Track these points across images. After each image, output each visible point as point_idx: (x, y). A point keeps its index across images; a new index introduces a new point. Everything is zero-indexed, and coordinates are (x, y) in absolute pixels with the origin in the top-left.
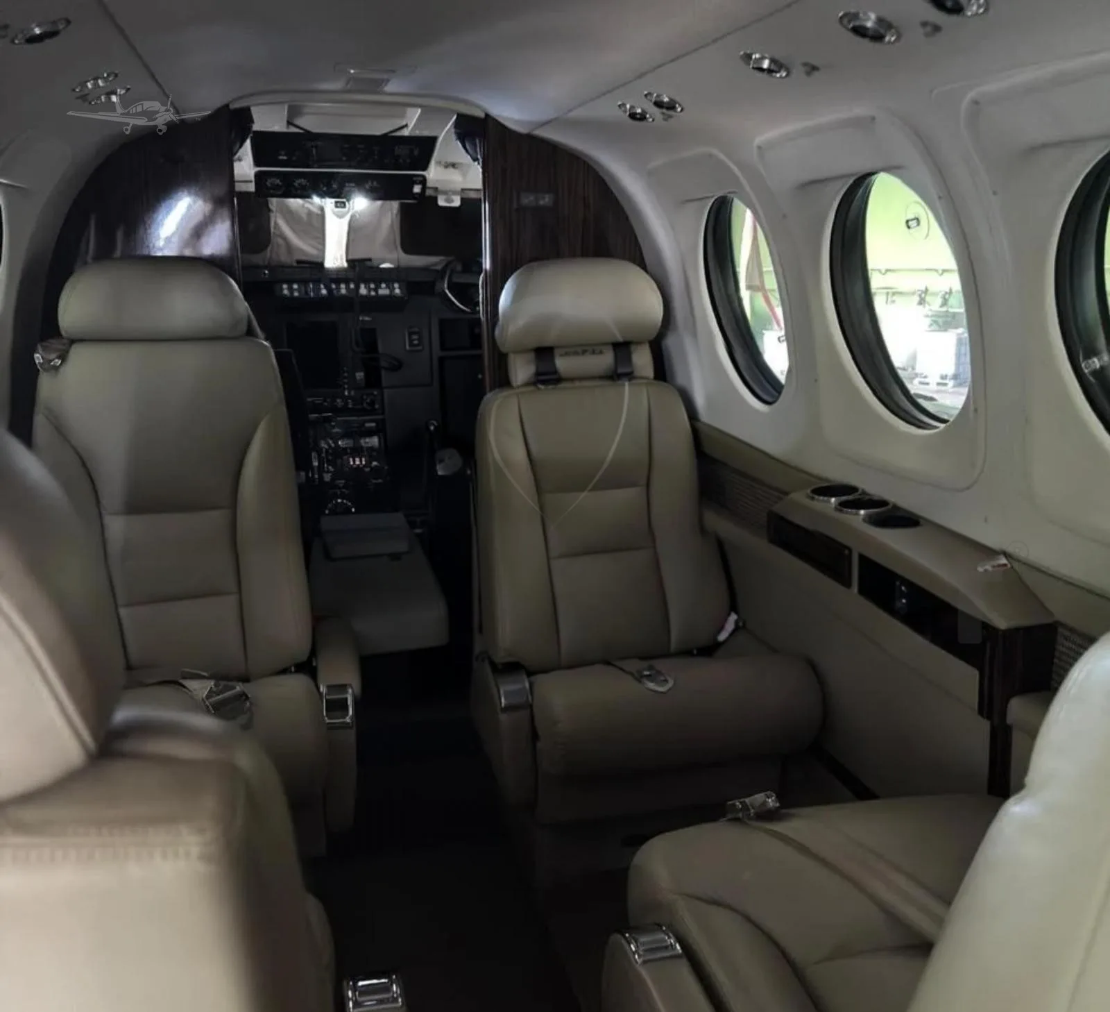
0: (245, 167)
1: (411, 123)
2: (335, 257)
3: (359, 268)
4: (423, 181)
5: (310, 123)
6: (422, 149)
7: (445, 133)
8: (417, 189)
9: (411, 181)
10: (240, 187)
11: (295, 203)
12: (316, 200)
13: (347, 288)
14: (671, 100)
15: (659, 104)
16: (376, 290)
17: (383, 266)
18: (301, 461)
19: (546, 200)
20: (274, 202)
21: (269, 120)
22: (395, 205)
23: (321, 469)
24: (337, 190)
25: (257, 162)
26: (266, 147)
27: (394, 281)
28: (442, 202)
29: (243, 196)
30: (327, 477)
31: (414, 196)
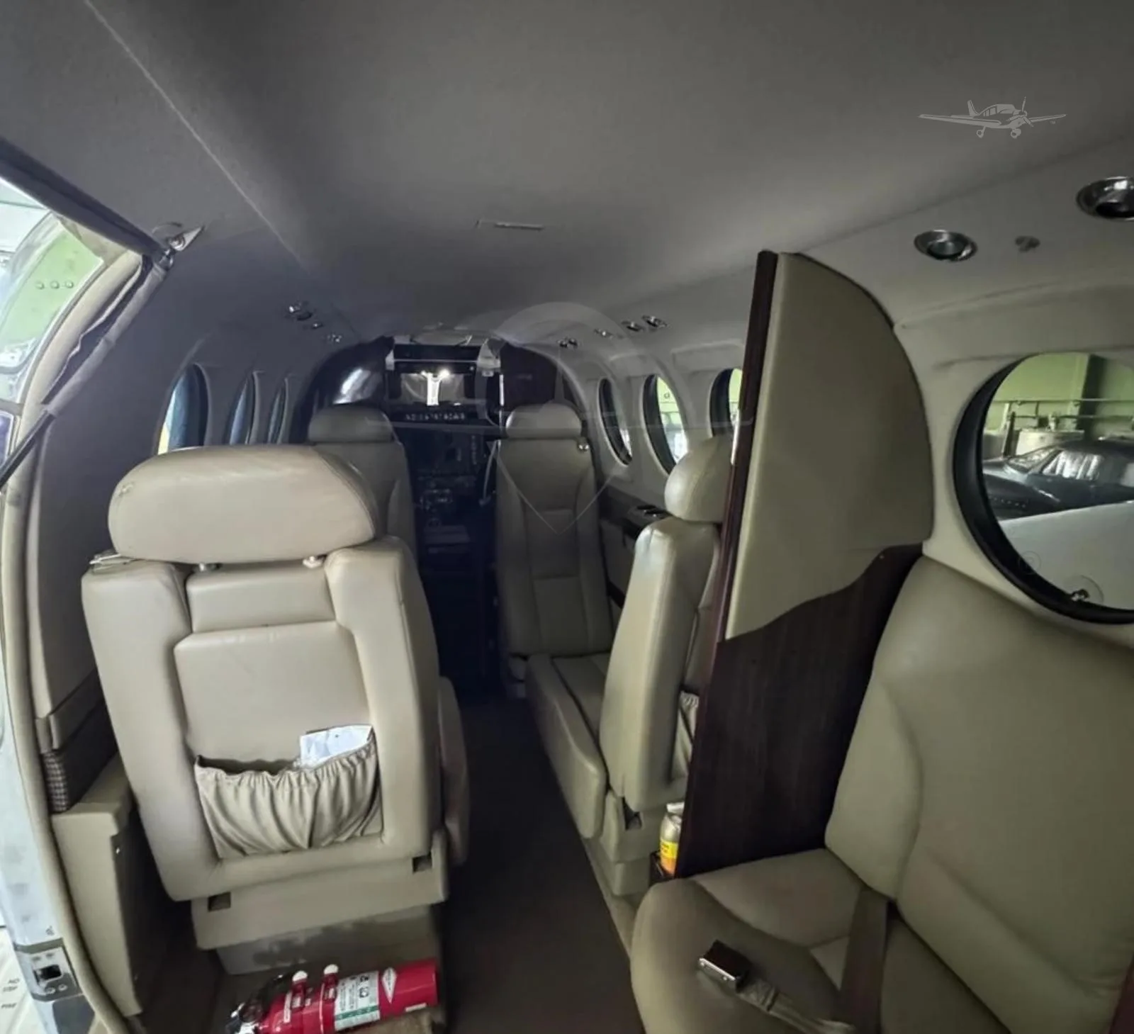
0: (390, 359)
1: (468, 340)
2: (432, 400)
3: (444, 405)
4: (475, 365)
5: (421, 340)
6: (474, 352)
7: (484, 345)
8: (472, 368)
9: (469, 365)
10: (388, 368)
11: (414, 375)
12: (424, 373)
13: (439, 416)
14: (576, 341)
15: (570, 342)
16: (452, 417)
17: (456, 404)
18: (416, 499)
19: (529, 377)
20: (403, 376)
21: (401, 340)
22: (461, 376)
23: (425, 504)
24: (434, 369)
25: (395, 357)
26: (400, 351)
27: (461, 412)
28: (484, 374)
29: (390, 372)
30: (428, 508)
31: (470, 372)
